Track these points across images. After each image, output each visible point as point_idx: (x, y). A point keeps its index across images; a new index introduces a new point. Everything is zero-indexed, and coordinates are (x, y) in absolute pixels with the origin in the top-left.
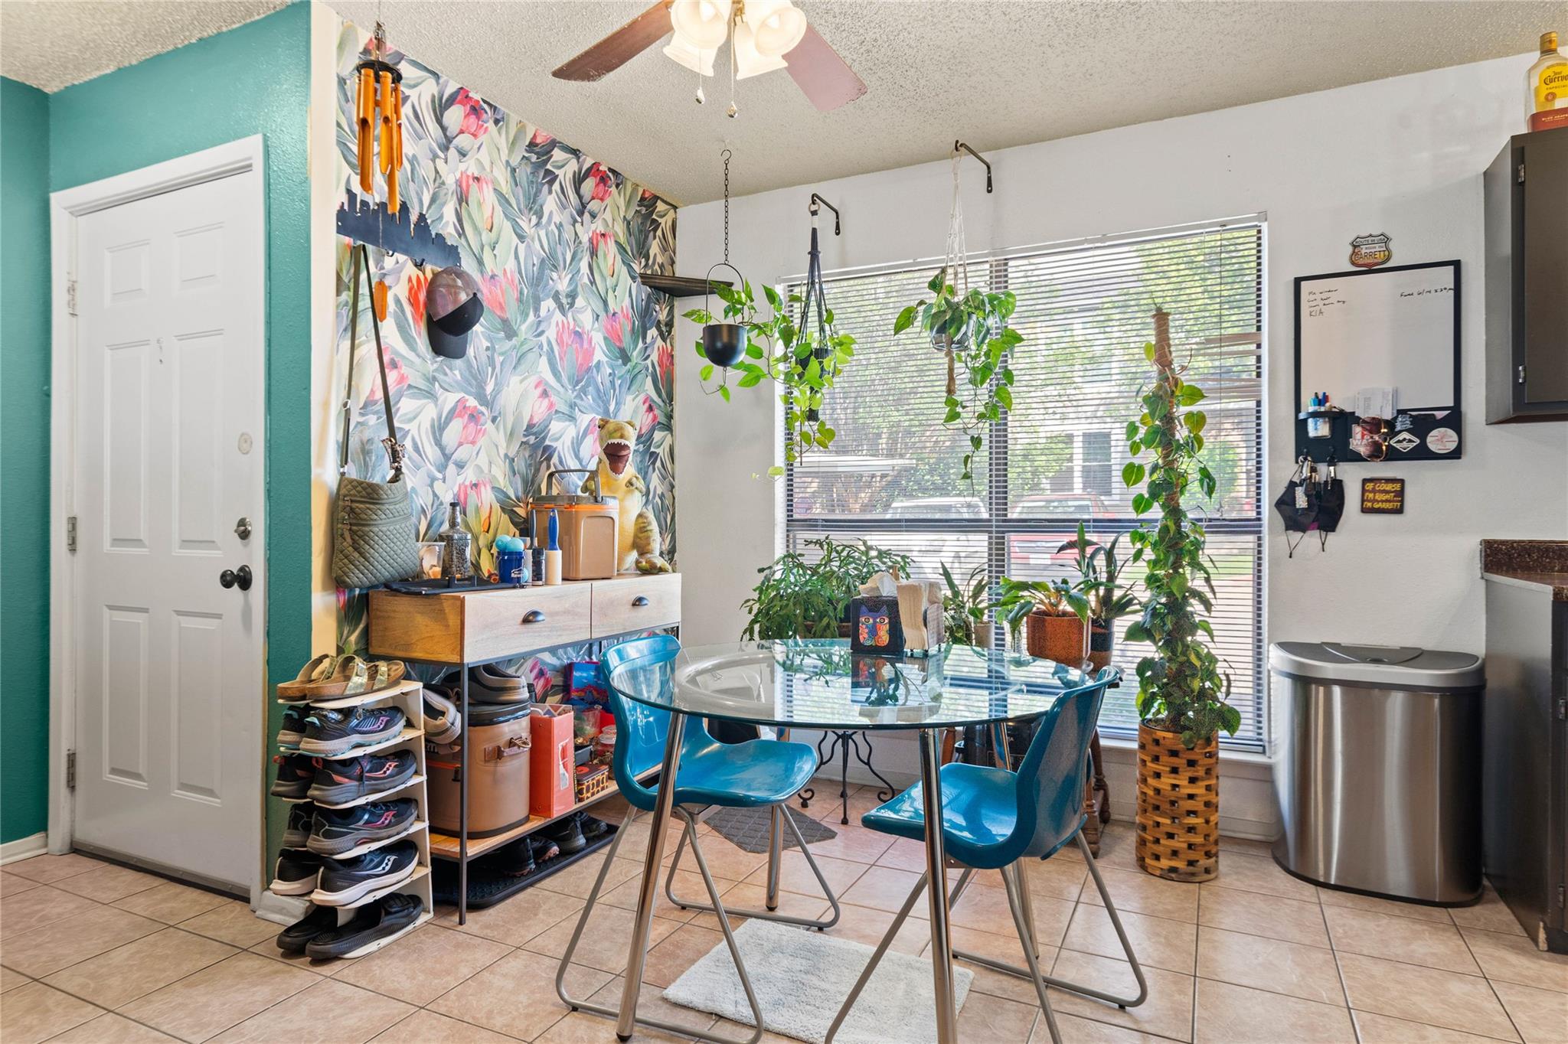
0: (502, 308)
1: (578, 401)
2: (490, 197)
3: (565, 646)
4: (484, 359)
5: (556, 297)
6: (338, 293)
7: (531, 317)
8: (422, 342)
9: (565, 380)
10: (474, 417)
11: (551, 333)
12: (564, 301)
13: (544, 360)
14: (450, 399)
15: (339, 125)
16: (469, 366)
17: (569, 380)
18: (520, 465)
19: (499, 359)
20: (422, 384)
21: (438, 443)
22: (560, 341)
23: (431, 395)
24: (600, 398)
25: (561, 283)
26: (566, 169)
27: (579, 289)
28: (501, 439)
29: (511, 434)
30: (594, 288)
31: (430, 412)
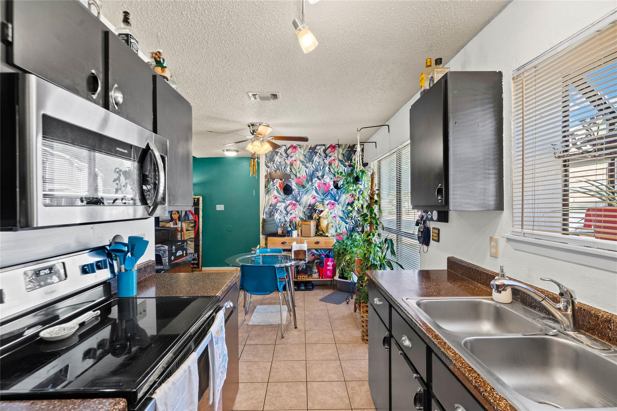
0: (302, 183)
1: (325, 198)
2: (298, 162)
3: (321, 249)
4: (297, 193)
5: (318, 177)
6: (265, 188)
7: (310, 183)
8: (282, 193)
9: (320, 194)
10: (294, 205)
11: (316, 185)
12: (320, 177)
13: (314, 191)
14: (288, 202)
15: (265, 162)
16: (293, 195)
17: (322, 194)
18: (307, 213)
19: (301, 193)
20: (282, 200)
21: (286, 210)
22: (319, 186)
23: (284, 202)
24: (332, 196)
25: (320, 174)
26: (320, 150)
27: (325, 174)
28: (302, 208)
29: (304, 207)
30: (330, 172)
31: (284, 205)
